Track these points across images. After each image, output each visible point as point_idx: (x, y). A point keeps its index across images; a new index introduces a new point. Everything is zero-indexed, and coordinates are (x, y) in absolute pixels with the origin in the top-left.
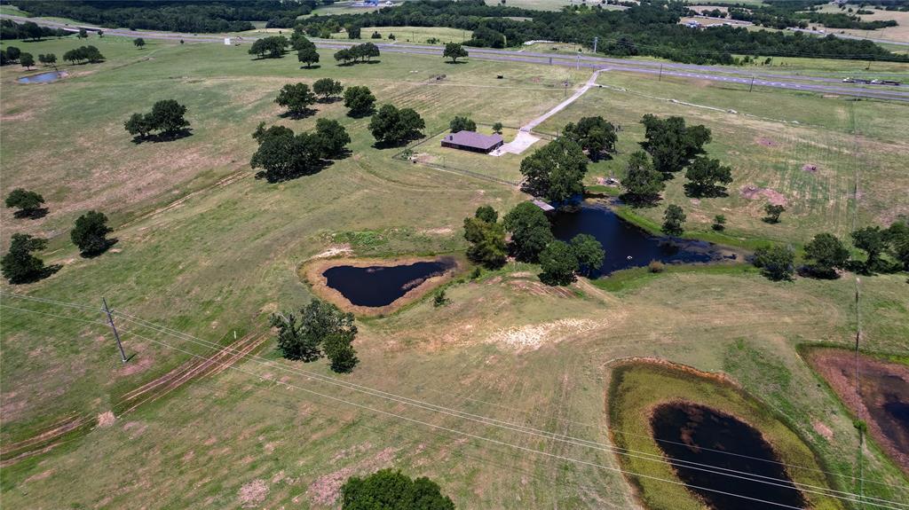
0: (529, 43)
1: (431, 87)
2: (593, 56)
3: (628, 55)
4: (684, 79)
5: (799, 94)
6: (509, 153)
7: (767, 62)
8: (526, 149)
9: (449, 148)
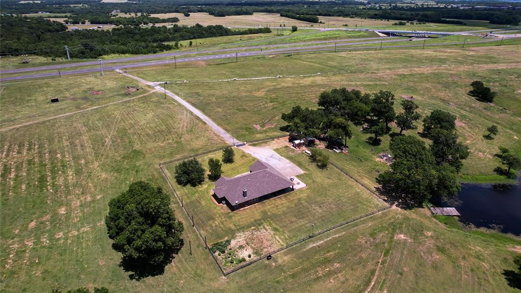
2: (71, 62)
4: (184, 63)
5: (259, 58)
6: (298, 176)
7: (191, 43)
8: (292, 163)
9: (246, 208)
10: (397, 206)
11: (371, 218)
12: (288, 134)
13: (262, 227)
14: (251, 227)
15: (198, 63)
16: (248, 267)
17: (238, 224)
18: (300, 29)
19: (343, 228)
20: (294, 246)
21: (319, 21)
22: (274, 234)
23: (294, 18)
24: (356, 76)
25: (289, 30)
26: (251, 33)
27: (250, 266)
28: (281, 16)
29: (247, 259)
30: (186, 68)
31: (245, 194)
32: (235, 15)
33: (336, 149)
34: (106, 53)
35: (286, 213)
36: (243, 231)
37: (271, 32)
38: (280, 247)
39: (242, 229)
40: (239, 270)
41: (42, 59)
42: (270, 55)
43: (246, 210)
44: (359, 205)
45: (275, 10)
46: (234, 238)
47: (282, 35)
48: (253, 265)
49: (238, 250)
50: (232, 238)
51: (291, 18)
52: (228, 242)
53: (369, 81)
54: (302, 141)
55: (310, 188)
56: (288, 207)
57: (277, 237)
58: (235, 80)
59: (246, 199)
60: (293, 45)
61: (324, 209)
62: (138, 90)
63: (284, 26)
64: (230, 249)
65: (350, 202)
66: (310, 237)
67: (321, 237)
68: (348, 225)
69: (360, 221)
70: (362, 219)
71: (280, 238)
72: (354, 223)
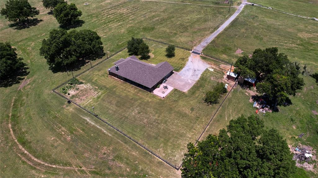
6: (176, 90)
8: (195, 82)
9: (116, 78)
13: (99, 91)
14: (97, 86)
16: (61, 97)
17: (98, 81)
19: (116, 133)
22: (94, 99)
29: (67, 94)
31: (117, 69)
33: (258, 103)
35: (119, 97)
36: (92, 85)
39: (94, 83)
43: (113, 79)
44: (162, 140)
50: (85, 83)
52: (81, 83)
54: (235, 76)
55: (163, 101)
59: (117, 73)
61: (137, 116)
64: (75, 86)
65: (162, 132)
66: (96, 116)
67: (99, 122)
68: (123, 136)
69: (134, 144)
70: (138, 145)
71: (91, 101)
72: (128, 140)
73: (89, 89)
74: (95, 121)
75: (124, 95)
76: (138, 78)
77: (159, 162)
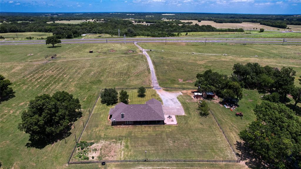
0: (84, 35)
1: (51, 63)
2: (118, 38)
3: (134, 36)
4: (173, 43)
5: (222, 44)
6: (177, 116)
7: (187, 34)
8: (182, 107)
9: (122, 126)
10: (246, 163)
11: (211, 164)
12: (197, 88)
13: (120, 142)
14: (113, 139)
15: (181, 43)
16: (86, 164)
17: (108, 134)
18: (265, 31)
19: (177, 164)
20: (128, 163)
21: (287, 28)
22: (123, 150)
23: (269, 26)
24: (287, 60)
25: (258, 31)
26: (229, 31)
27: (88, 164)
28: (261, 24)
29: (91, 159)
30: (171, 45)
31: (123, 116)
32: (230, 23)
33: (226, 105)
34: (139, 35)
35: (145, 138)
36: (106, 140)
37: (244, 31)
38: (118, 159)
39: (106, 138)
40: (79, 164)
41: (108, 35)
42: (231, 43)
43: (121, 128)
44: (210, 150)
45: (258, 21)
46: (97, 142)
47: (251, 33)
48: (90, 164)
49: (92, 151)
50: (96, 142)
51: (267, 25)
52: (92, 144)
53: (296, 65)
54: (201, 94)
55: (179, 126)
56: (150, 135)
57: (123, 152)
58: (193, 53)
59: (123, 120)
60: (254, 39)
61: (176, 144)
62: (133, 52)
63: (257, 29)
64: (88, 149)
65: (203, 146)
66: (145, 161)
67: (154, 164)
68: (184, 163)
69: (198, 163)
70: (201, 163)
71: (124, 153)
72: (191, 163)
73: (108, 145)
74: (149, 165)
75: (146, 135)
76: (148, 116)
77: (225, 165)
